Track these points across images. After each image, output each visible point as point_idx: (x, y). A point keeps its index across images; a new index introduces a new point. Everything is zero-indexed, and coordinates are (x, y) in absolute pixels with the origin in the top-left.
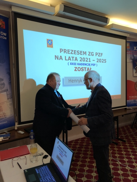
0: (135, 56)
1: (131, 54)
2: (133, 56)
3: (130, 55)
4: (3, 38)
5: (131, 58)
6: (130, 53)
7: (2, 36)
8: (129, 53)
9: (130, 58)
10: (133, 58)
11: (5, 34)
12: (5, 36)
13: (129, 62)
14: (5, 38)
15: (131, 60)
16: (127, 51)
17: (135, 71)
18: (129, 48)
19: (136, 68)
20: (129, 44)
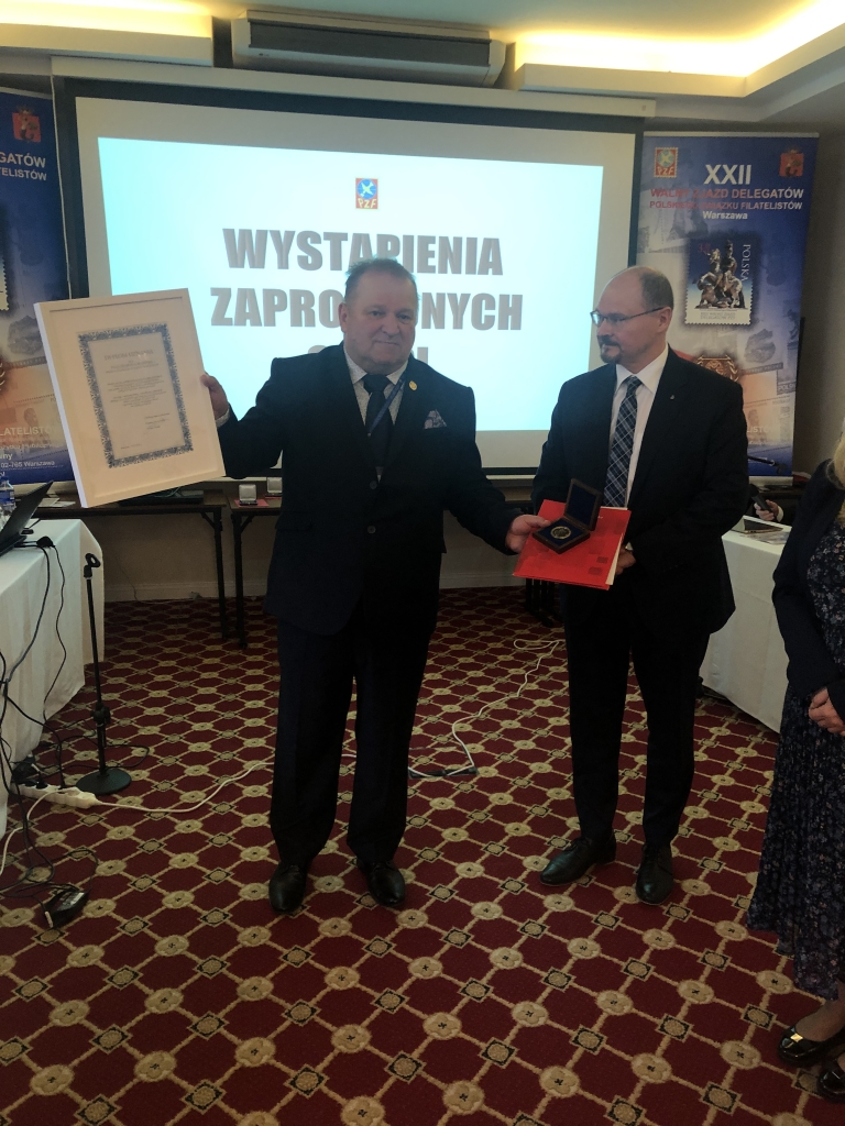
0: (706, 215)
1: (679, 205)
2: (695, 216)
3: (672, 210)
4: (34, 175)
5: (678, 230)
6: (675, 200)
7: (27, 172)
8: (669, 199)
9: (670, 226)
10: (689, 227)
11: (40, 162)
12: (40, 170)
13: (666, 250)
14: (43, 177)
15: (681, 237)
16: (658, 192)
17: (695, 297)
18: (672, 174)
19: (708, 279)
20: (674, 151)
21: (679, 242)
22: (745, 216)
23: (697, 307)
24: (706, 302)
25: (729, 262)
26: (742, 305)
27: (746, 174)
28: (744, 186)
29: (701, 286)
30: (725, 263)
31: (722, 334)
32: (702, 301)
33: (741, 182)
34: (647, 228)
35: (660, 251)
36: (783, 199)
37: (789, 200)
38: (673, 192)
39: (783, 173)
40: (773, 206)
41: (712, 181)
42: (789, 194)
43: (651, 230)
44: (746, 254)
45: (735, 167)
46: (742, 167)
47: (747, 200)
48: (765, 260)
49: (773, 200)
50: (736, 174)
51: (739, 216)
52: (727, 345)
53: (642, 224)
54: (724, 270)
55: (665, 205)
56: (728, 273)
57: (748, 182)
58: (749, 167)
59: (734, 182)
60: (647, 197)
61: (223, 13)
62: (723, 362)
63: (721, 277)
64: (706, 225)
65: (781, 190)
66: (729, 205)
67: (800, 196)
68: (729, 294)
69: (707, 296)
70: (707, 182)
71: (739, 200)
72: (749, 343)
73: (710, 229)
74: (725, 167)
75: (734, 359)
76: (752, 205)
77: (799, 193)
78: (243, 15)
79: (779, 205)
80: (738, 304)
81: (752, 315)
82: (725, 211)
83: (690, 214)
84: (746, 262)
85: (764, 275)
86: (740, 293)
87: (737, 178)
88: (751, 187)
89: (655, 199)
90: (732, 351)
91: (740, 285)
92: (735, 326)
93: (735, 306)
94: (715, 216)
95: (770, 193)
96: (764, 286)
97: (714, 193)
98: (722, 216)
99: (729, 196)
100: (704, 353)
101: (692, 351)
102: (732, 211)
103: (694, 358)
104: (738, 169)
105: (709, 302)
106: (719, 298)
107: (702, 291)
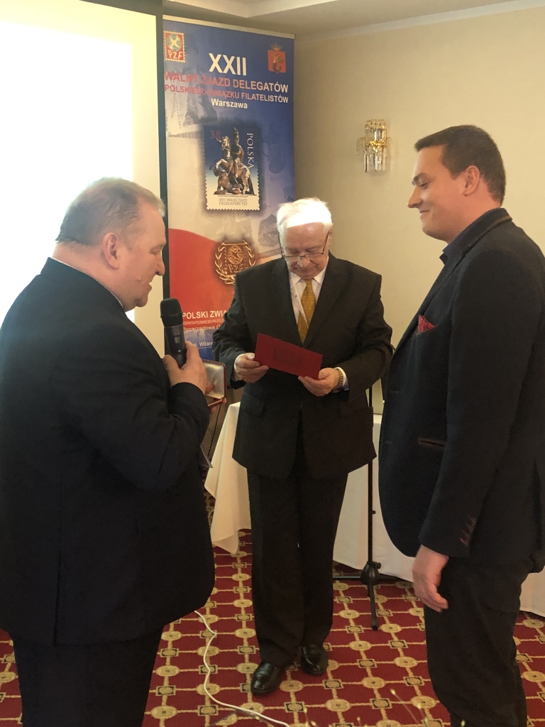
0: (214, 102)
1: (190, 90)
2: (205, 103)
3: (185, 95)
5: (192, 116)
6: (186, 85)
8: (182, 84)
9: (185, 111)
10: (201, 113)
13: (184, 135)
15: (195, 123)
16: (170, 77)
17: (213, 183)
18: (181, 59)
19: (222, 165)
20: (180, 36)
21: (194, 128)
22: (246, 106)
23: (216, 193)
24: (222, 189)
25: (237, 149)
26: (251, 192)
27: (242, 67)
28: (241, 77)
29: (217, 173)
30: (234, 149)
31: (239, 220)
32: (219, 187)
33: (239, 73)
34: (166, 111)
35: (178, 136)
36: (274, 93)
37: (278, 94)
38: (184, 77)
39: (271, 69)
40: (267, 98)
41: (216, 69)
42: (277, 88)
43: (168, 114)
44: (250, 142)
45: (233, 58)
46: (238, 59)
47: (246, 91)
48: (266, 150)
49: (267, 93)
50: (234, 64)
51: (241, 105)
52: (244, 230)
54: (234, 157)
55: (179, 89)
56: (237, 160)
57: (245, 74)
58: (244, 59)
59: (234, 73)
62: (241, 247)
63: (232, 164)
64: (215, 112)
65: (271, 84)
66: (232, 94)
67: (286, 91)
68: (240, 180)
69: (223, 182)
70: (211, 70)
71: (239, 90)
72: (261, 228)
73: (218, 116)
74: (225, 57)
75: (250, 244)
76: (250, 97)
77: (286, 88)
79: (271, 98)
80: (248, 190)
81: (261, 201)
82: (229, 100)
83: (200, 100)
84: (251, 150)
85: (266, 164)
86: (249, 180)
87: (236, 70)
88: (248, 78)
89: (169, 83)
90: (248, 235)
91: (248, 173)
92: (248, 212)
93: (247, 193)
94: (222, 104)
95: (263, 86)
96: (267, 174)
97: (218, 81)
98: (228, 103)
99: (231, 85)
100: (225, 239)
101: (215, 236)
102: (236, 100)
103: (218, 245)
104: (235, 61)
105: (225, 189)
106: (232, 184)
107: (218, 178)
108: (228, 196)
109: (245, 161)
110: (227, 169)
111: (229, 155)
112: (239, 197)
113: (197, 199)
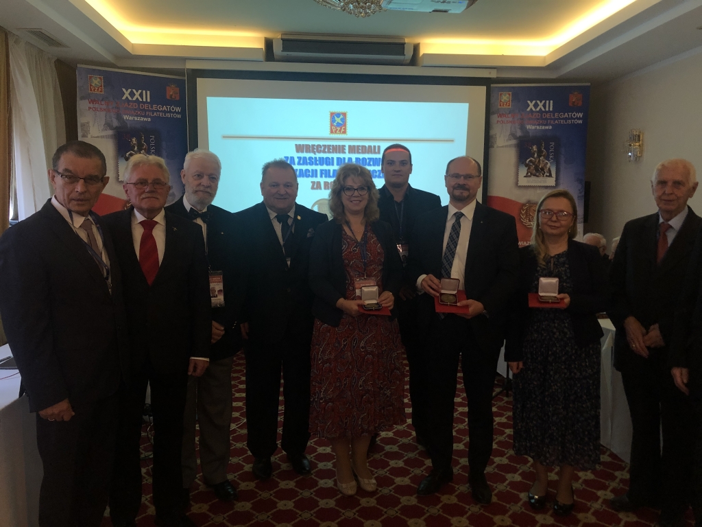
1: (513, 122)
2: (522, 127)
3: (509, 125)
4: (175, 116)
5: (513, 135)
6: (511, 119)
7: (172, 114)
8: (508, 119)
9: (508, 133)
10: (519, 133)
11: (178, 109)
12: (178, 113)
13: (506, 146)
14: (179, 116)
15: (515, 139)
16: (500, 116)
17: (523, 171)
18: (509, 106)
19: (531, 161)
20: (509, 94)
21: (514, 142)
22: (550, 128)
23: (525, 177)
24: (529, 174)
25: (542, 152)
26: (550, 176)
27: (550, 105)
29: (527, 165)
30: (540, 153)
31: (539, 192)
32: (527, 173)
33: (547, 109)
34: (496, 135)
35: (502, 147)
36: (572, 118)
37: (574, 119)
38: (510, 115)
39: (570, 104)
40: (566, 122)
41: (531, 109)
42: (574, 115)
43: (498, 136)
44: (552, 147)
45: (543, 102)
46: (548, 102)
47: (551, 119)
48: (563, 151)
49: (566, 119)
50: (544, 105)
51: (547, 127)
53: (492, 132)
54: (539, 156)
55: (505, 122)
56: (542, 158)
57: (551, 109)
58: (551, 102)
59: (543, 110)
60: (494, 118)
61: (269, 35)
63: (537, 160)
64: (529, 132)
65: (570, 114)
66: (541, 122)
67: (581, 117)
68: (542, 169)
69: (530, 170)
70: (528, 109)
71: (546, 119)
73: (531, 134)
74: (538, 102)
76: (554, 122)
77: (581, 115)
78: (280, 37)
79: (569, 122)
81: (557, 181)
82: (539, 125)
83: (519, 127)
84: (551, 152)
85: (562, 159)
86: (549, 169)
87: (545, 108)
88: (554, 112)
89: (500, 119)
91: (549, 164)
92: (547, 188)
93: (547, 176)
94: (533, 127)
95: (564, 115)
96: (563, 165)
97: (532, 115)
98: (538, 127)
99: (542, 117)
100: (529, 202)
101: (522, 200)
102: (543, 125)
103: (524, 205)
104: (545, 103)
105: (531, 174)
106: (537, 171)
107: (527, 168)
108: (533, 178)
109: (547, 158)
110: (534, 163)
111: (536, 155)
112: (541, 179)
113: (512, 180)
